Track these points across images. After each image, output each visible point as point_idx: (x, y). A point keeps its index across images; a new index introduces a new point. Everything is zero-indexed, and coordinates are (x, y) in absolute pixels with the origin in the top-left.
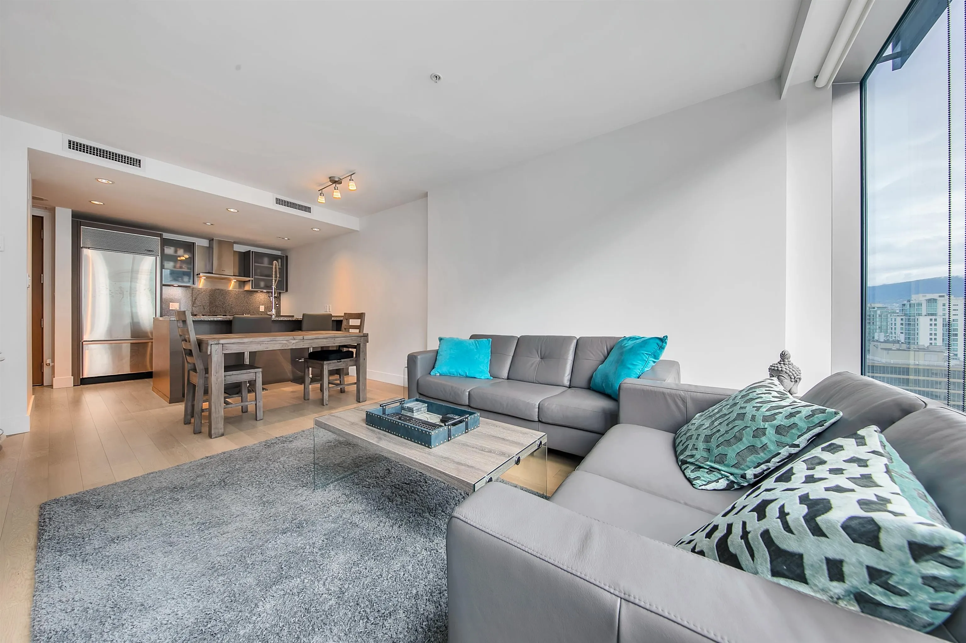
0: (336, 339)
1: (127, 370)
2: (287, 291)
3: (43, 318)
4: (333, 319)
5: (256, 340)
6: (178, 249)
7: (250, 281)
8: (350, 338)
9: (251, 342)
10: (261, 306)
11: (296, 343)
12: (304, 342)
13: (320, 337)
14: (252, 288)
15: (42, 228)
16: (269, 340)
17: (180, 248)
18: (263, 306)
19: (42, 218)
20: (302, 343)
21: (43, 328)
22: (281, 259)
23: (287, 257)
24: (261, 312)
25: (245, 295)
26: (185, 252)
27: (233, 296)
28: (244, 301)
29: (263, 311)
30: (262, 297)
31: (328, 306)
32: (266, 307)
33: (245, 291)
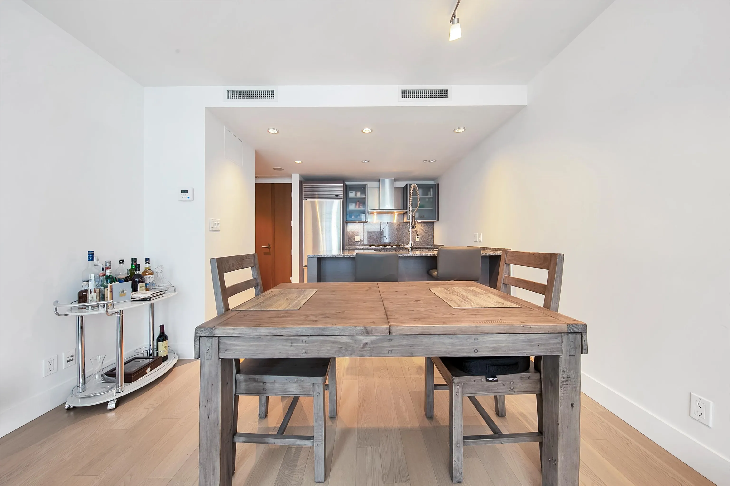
0: (481, 338)
4: (483, 254)
5: (283, 332)
6: (357, 192)
8: (523, 337)
9: (273, 335)
11: (373, 342)
12: (392, 343)
13: (433, 331)
16: (310, 332)
18: (419, 236)
19: (291, 184)
20: (386, 344)
22: (433, 188)
23: (438, 185)
24: (417, 241)
25: (405, 226)
26: (361, 194)
27: (394, 228)
28: (404, 232)
29: (419, 241)
30: (418, 227)
31: (478, 234)
32: (422, 237)
33: (404, 222)
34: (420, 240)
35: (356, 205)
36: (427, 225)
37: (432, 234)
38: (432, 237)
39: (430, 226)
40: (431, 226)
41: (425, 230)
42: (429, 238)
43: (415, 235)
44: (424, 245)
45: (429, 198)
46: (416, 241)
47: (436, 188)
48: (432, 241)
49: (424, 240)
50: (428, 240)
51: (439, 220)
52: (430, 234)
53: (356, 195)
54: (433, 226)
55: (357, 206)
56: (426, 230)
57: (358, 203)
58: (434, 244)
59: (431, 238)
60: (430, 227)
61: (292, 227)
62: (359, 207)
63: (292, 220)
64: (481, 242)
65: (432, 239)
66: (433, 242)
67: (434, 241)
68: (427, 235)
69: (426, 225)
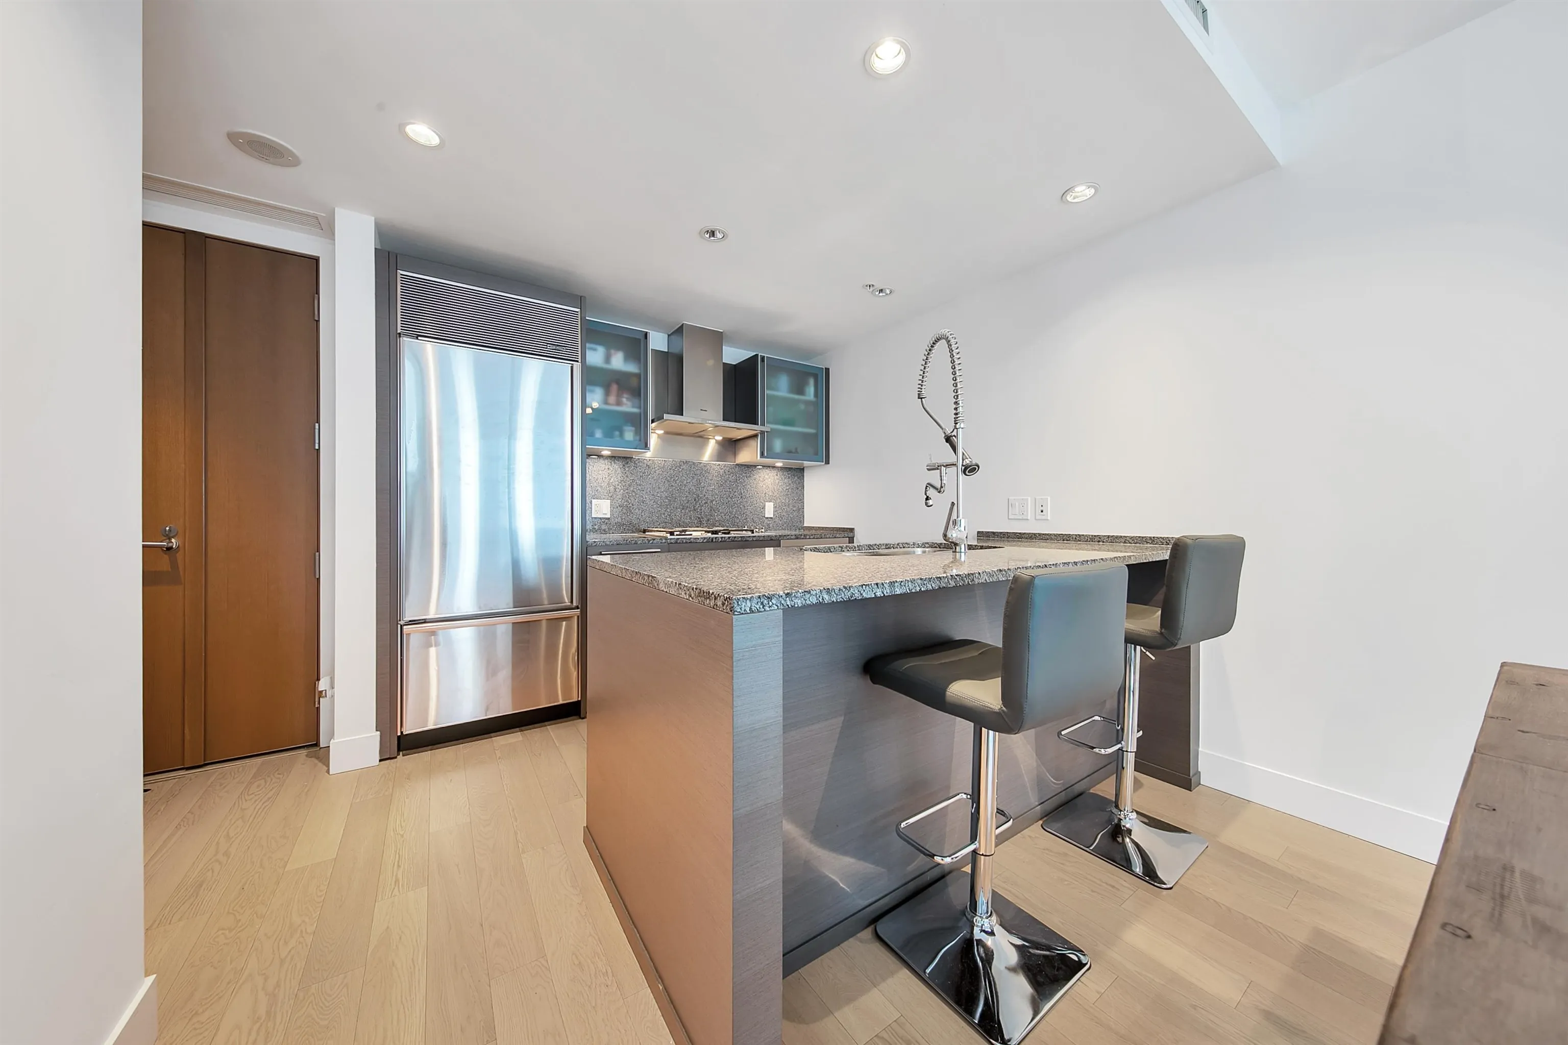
1: (505, 708)
2: (827, 462)
3: (318, 550)
6: (613, 351)
7: (755, 436)
10: (767, 504)
14: (762, 455)
15: (318, 292)
17: (618, 349)
18: (772, 504)
19: (316, 260)
21: (319, 579)
22: (816, 377)
23: (827, 370)
24: (767, 518)
25: (738, 475)
26: (627, 358)
27: (711, 480)
28: (735, 492)
29: (772, 516)
30: (769, 480)
31: (1029, 498)
32: (778, 507)
33: (737, 465)
34: (774, 515)
35: (607, 393)
36: (790, 476)
37: (801, 500)
38: (800, 507)
39: (796, 478)
40: (798, 478)
41: (785, 489)
42: (795, 509)
43: (763, 501)
44: (783, 529)
45: (807, 403)
46: (764, 517)
47: (822, 377)
48: (800, 518)
49: (784, 516)
50: (792, 516)
51: (829, 463)
52: (797, 500)
53: (608, 359)
54: (803, 479)
55: (612, 399)
56: (788, 488)
57: (614, 387)
58: (805, 525)
59: (799, 510)
60: (795, 481)
61: (318, 450)
62: (619, 403)
63: (318, 422)
64: (1048, 520)
65: (801, 513)
66: (802, 519)
67: (804, 516)
68: (789, 501)
69: (788, 474)
